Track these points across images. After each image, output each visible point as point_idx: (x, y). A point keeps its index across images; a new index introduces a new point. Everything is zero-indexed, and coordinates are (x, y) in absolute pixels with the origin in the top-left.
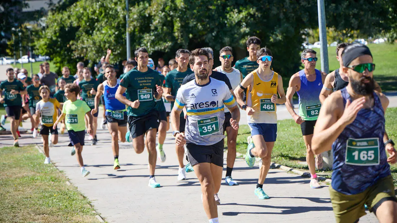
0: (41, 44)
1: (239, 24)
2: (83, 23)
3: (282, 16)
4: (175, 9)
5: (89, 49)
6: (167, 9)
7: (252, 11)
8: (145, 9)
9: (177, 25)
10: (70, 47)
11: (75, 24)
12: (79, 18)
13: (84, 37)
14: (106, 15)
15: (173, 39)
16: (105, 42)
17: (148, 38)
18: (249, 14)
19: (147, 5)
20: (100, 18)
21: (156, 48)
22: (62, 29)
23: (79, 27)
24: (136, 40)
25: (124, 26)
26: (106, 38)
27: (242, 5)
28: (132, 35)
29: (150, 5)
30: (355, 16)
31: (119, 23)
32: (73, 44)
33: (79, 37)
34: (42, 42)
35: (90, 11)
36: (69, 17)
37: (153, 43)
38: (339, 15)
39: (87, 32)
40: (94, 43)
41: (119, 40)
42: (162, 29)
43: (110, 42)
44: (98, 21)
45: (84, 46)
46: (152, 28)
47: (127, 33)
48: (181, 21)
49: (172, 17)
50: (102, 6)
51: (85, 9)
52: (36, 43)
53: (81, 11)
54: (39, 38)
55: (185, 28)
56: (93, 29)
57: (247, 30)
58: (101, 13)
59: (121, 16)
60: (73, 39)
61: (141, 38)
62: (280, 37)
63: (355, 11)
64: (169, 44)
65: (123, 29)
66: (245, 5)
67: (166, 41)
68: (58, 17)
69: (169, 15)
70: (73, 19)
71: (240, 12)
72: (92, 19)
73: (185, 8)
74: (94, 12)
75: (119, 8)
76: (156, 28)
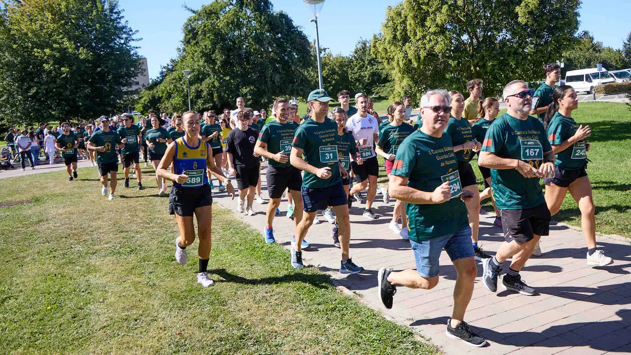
0: (139, 106)
1: (246, 94)
2: (164, 95)
3: (266, 90)
4: (214, 87)
5: (169, 108)
6: (210, 86)
7: (252, 88)
8: (199, 87)
9: (215, 95)
10: (158, 107)
11: (160, 96)
12: (163, 92)
13: (166, 102)
14: (177, 91)
15: (214, 102)
16: (177, 104)
17: (200, 101)
18: (251, 89)
19: (199, 85)
20: (174, 92)
21: (204, 107)
22: (153, 97)
23: (162, 97)
24: (193, 103)
25: (187, 96)
26: (178, 102)
27: (247, 85)
28: (191, 100)
29: (201, 85)
30: (301, 90)
31: (184, 94)
32: (159, 106)
33: (163, 102)
34: (140, 105)
35: (168, 88)
36: (157, 92)
37: (203, 104)
38: (294, 90)
39: (167, 99)
40: (172, 105)
41: (185, 103)
42: (207, 97)
43: (180, 104)
44: (172, 93)
45: (167, 106)
46: (203, 96)
47: (189, 99)
48: (217, 93)
49: (212, 91)
50: (175, 86)
51: (166, 88)
52: (135, 106)
53: (164, 88)
54: (138, 103)
55: (219, 97)
56: (170, 97)
57: (250, 97)
58: (174, 90)
59: (186, 91)
60: (160, 103)
61: (196, 101)
62: (266, 101)
63: (302, 87)
64: (211, 104)
65: (187, 98)
66: (248, 85)
67: (209, 103)
68: (151, 92)
69: (211, 90)
70: (159, 93)
71: (246, 88)
72: (169, 93)
73: (219, 86)
74: (170, 89)
75: (184, 87)
76: (205, 96)
